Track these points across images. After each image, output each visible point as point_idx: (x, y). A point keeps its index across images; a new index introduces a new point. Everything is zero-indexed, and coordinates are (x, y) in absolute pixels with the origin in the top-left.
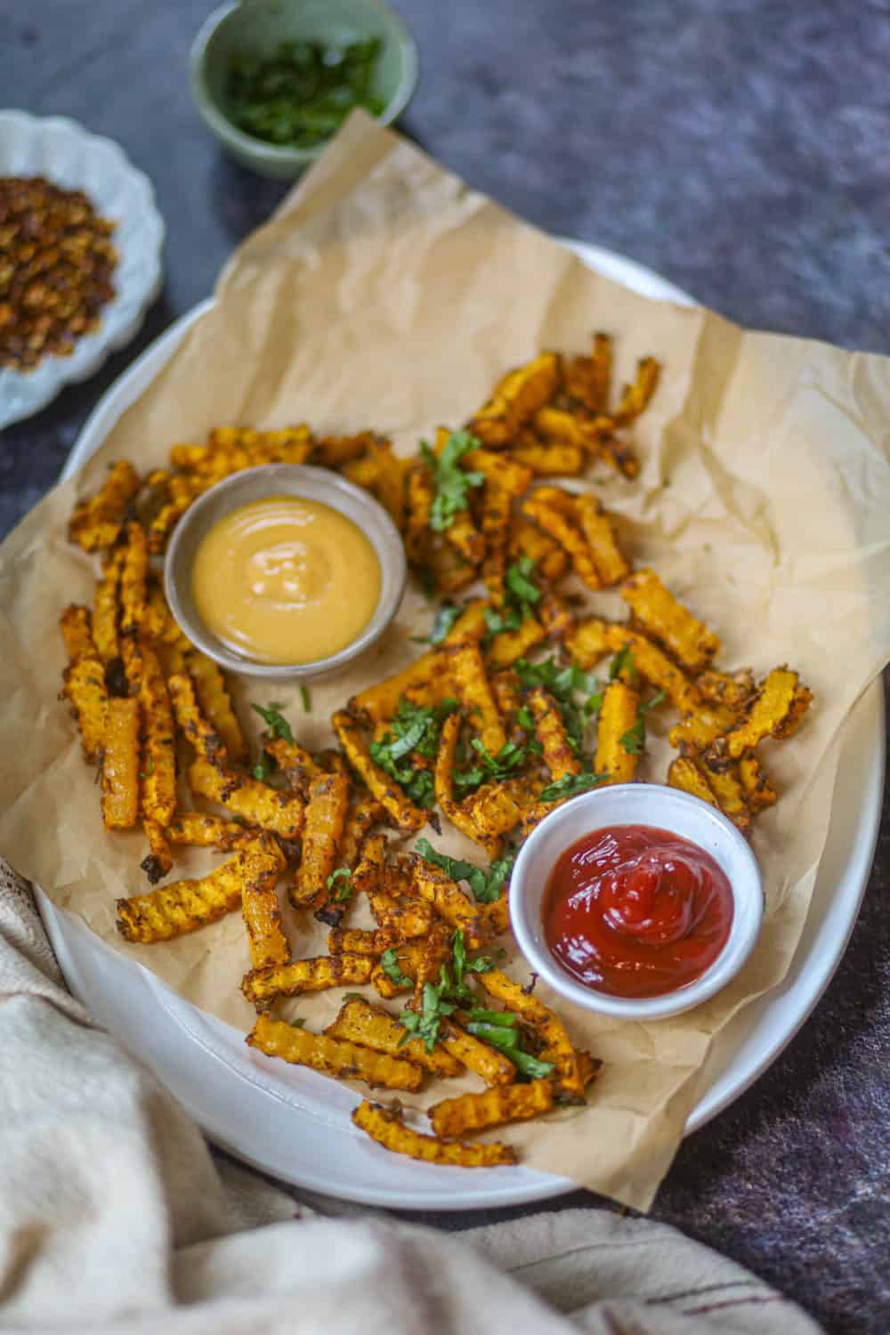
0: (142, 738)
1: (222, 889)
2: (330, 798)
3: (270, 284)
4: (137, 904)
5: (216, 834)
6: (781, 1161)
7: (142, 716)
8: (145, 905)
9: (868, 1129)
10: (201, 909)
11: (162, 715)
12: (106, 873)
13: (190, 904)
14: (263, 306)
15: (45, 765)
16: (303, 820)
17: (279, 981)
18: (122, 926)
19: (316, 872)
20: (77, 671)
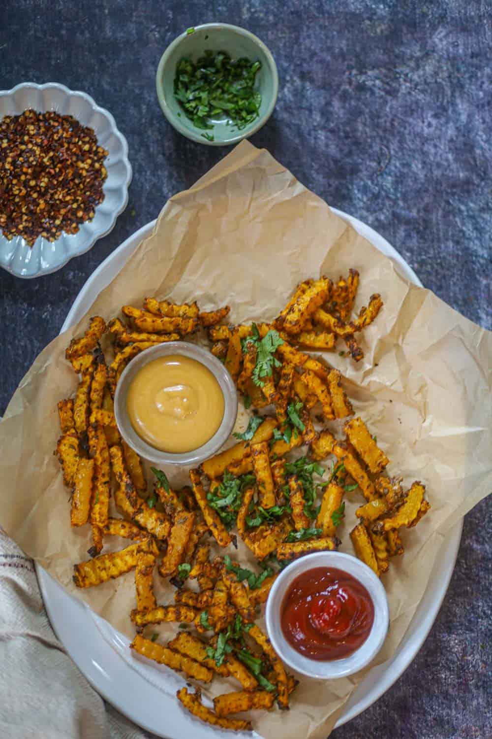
0: (94, 479)
1: (126, 562)
2: (184, 527)
3: (186, 217)
4: (83, 568)
5: (126, 532)
6: (376, 729)
7: (96, 469)
8: (87, 569)
9: (419, 718)
10: (114, 571)
11: (105, 468)
12: (69, 548)
13: (109, 568)
14: (180, 230)
15: (44, 489)
16: (170, 533)
17: (149, 617)
18: (75, 579)
19: (173, 562)
20: (65, 441)
